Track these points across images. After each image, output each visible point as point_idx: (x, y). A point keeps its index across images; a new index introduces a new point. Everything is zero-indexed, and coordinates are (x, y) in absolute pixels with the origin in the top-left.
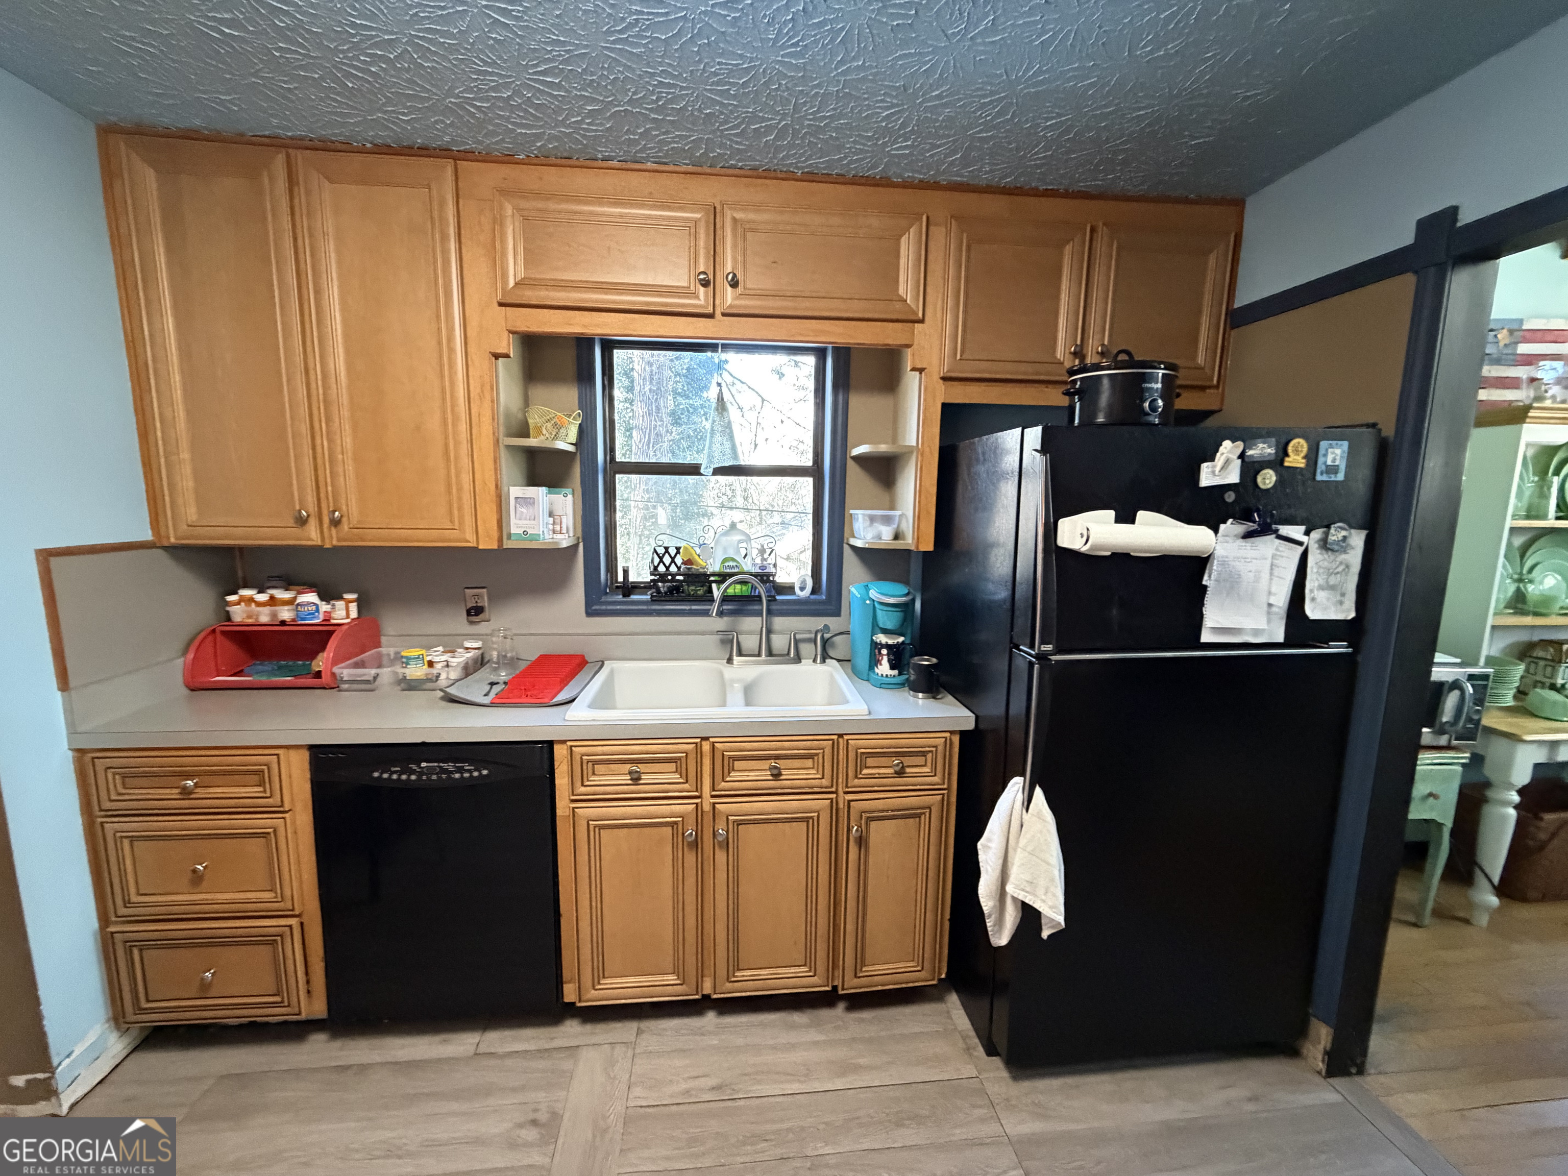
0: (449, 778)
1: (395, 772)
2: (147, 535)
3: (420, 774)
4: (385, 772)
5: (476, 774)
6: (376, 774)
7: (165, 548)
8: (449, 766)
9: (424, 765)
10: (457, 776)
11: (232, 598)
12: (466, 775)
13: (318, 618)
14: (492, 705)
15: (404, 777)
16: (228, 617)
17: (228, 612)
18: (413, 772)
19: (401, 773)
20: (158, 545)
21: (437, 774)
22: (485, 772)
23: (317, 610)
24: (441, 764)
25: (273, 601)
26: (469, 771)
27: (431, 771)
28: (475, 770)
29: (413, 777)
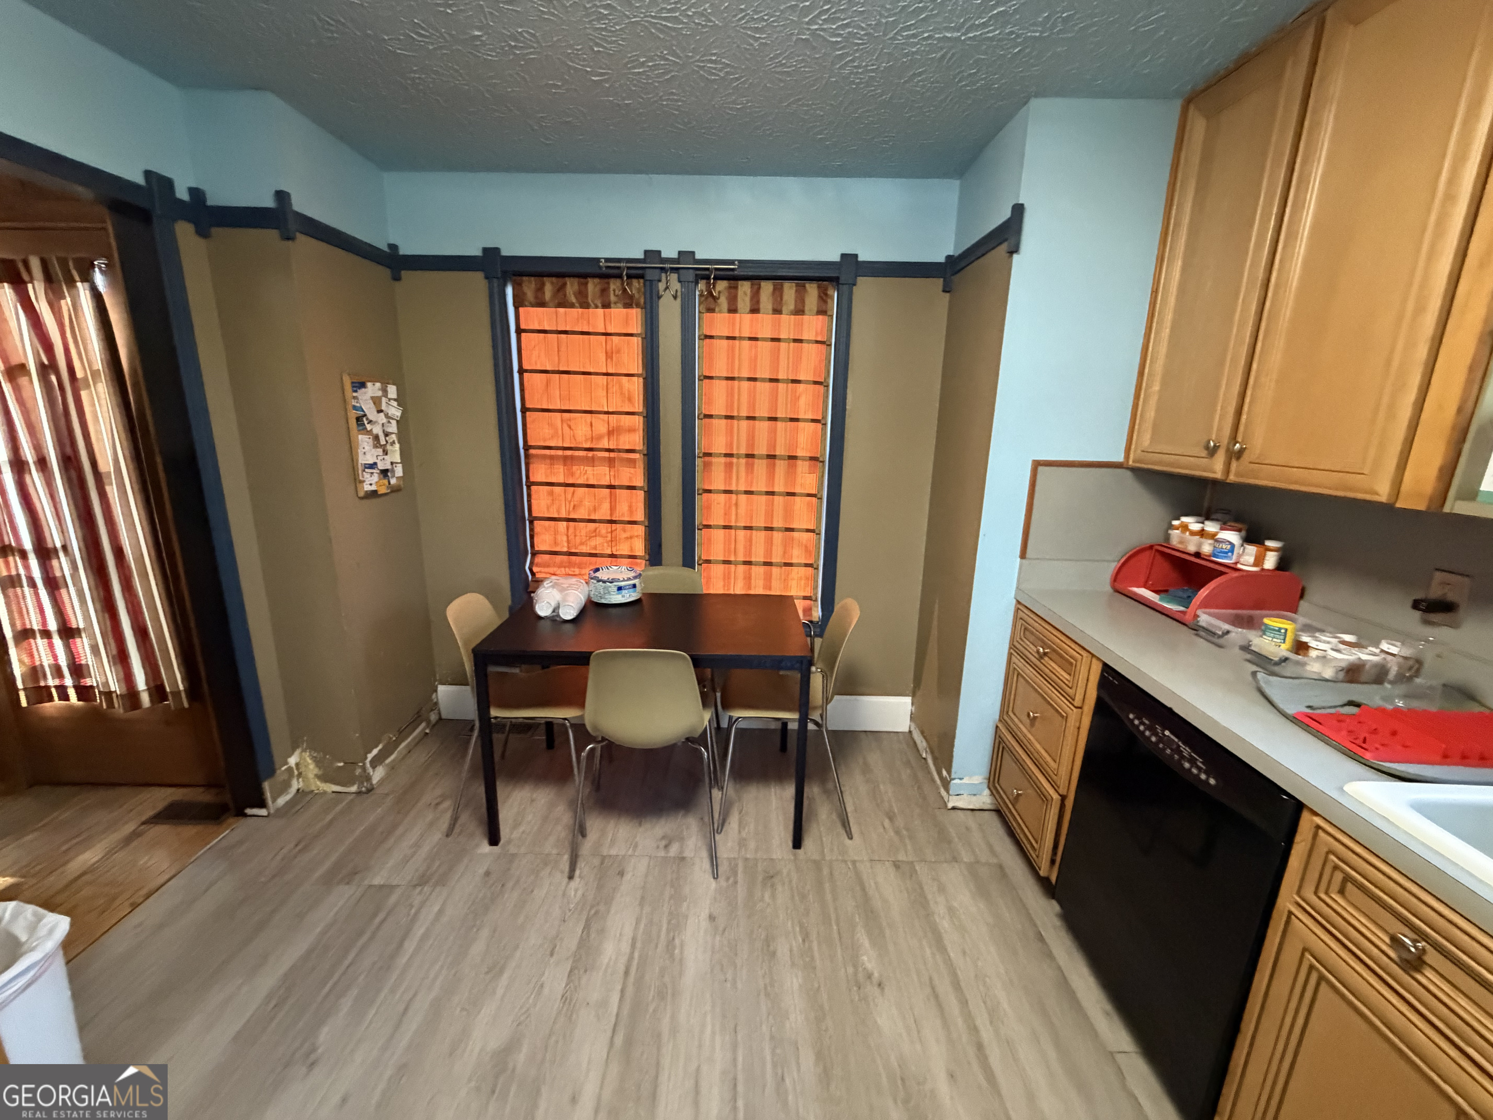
0: (1179, 761)
1: (1144, 724)
2: (1120, 458)
3: (1160, 740)
4: (1138, 719)
5: (1203, 777)
6: (1131, 716)
7: (1134, 470)
8: (1186, 750)
9: (1167, 733)
10: (1187, 765)
11: (1176, 523)
12: (1195, 771)
13: (1231, 559)
14: (1295, 720)
15: (1147, 733)
16: (1167, 538)
17: (1169, 535)
18: (1155, 734)
19: (1148, 728)
20: (1125, 466)
21: (1172, 750)
22: (1212, 781)
23: (1232, 550)
24: (1180, 744)
25: (1202, 533)
26: (1199, 769)
27: (1168, 742)
28: (1206, 772)
29: (1154, 739)
